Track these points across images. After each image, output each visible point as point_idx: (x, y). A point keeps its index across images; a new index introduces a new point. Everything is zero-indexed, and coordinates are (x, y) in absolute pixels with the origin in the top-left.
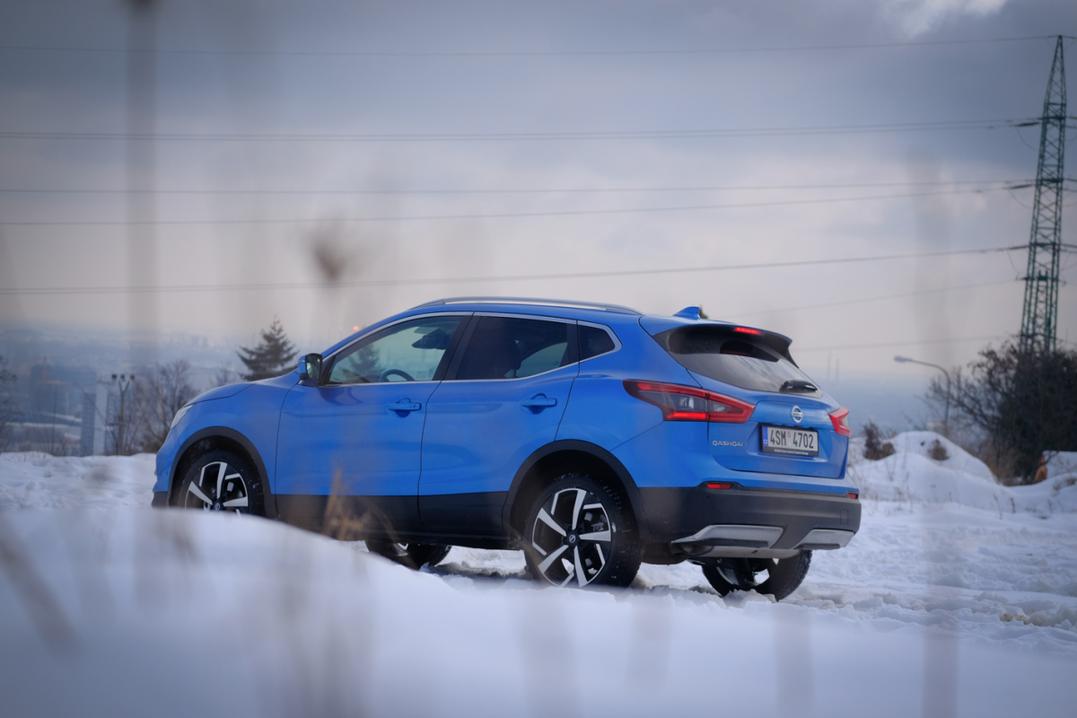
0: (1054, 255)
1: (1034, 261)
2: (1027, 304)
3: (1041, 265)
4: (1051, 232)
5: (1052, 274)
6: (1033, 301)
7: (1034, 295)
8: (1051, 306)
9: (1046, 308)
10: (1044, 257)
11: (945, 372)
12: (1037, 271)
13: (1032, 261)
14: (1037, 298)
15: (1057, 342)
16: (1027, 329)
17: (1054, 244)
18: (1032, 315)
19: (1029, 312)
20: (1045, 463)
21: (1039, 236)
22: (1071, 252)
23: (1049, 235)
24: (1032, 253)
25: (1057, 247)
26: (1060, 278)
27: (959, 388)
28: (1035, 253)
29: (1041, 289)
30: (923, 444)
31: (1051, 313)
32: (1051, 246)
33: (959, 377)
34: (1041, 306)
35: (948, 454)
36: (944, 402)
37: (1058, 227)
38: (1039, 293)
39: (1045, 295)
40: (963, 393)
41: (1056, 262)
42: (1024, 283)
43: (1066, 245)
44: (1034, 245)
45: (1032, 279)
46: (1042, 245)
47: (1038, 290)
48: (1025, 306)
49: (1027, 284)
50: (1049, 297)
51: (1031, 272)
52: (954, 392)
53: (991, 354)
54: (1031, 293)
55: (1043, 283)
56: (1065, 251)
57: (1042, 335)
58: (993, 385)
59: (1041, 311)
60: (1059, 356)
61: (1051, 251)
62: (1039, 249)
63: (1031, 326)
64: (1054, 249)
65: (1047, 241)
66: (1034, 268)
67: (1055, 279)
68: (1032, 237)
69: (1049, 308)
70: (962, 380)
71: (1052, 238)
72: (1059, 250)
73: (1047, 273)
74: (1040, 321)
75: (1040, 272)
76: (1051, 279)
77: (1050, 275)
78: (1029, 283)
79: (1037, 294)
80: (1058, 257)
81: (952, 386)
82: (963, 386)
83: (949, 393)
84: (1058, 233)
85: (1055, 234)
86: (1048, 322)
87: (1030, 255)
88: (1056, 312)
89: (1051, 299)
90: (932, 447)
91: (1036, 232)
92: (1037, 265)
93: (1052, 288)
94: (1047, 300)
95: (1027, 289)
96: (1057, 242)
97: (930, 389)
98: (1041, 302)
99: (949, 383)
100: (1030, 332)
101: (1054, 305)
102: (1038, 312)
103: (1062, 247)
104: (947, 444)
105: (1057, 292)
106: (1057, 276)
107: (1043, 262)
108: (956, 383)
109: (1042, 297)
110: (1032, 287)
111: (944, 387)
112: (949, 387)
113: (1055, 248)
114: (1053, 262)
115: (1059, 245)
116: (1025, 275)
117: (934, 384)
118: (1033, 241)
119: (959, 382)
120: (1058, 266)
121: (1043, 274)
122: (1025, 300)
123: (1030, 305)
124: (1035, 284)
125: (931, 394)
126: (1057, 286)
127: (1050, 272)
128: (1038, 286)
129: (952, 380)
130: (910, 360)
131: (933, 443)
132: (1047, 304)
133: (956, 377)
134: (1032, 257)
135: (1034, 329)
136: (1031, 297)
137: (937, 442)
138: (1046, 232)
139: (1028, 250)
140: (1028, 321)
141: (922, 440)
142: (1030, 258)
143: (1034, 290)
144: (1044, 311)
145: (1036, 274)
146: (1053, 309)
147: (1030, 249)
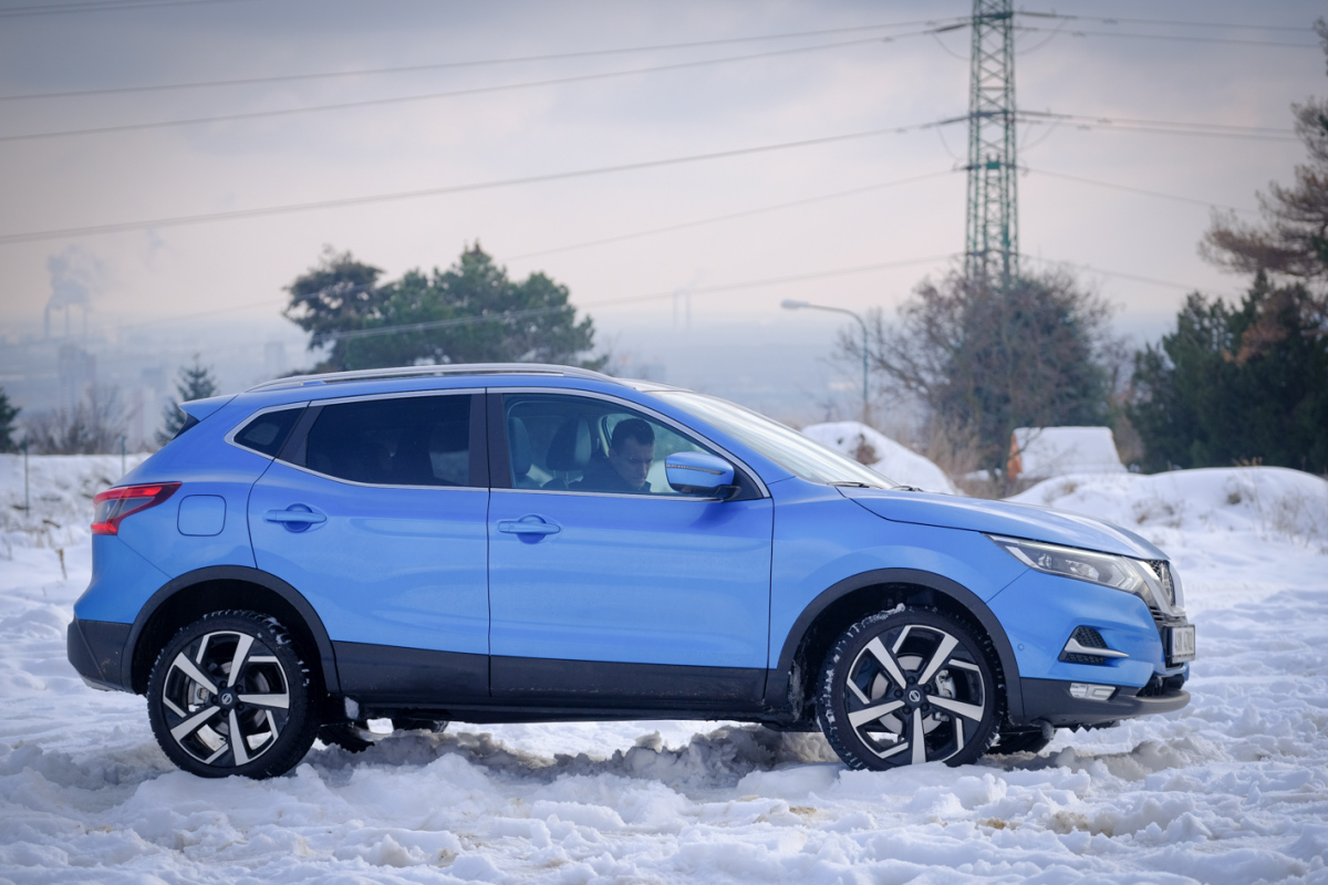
0: (1007, 128)
1: (978, 140)
2: (972, 205)
3: (989, 145)
4: (1000, 94)
5: (1006, 157)
6: (981, 200)
7: (982, 191)
8: (1008, 205)
9: (1001, 209)
10: (992, 132)
11: (858, 318)
12: (983, 153)
13: (975, 139)
14: (986, 196)
15: (1021, 260)
16: (975, 244)
17: (1005, 112)
18: (981, 222)
19: (976, 216)
20: (1019, 452)
21: (983, 102)
22: (1032, 122)
23: (998, 99)
24: (974, 128)
25: (1010, 116)
26: (1019, 163)
27: (881, 341)
28: (978, 127)
29: (991, 181)
30: (840, 442)
31: (1008, 216)
32: (1002, 116)
33: (879, 323)
34: (994, 207)
35: (878, 455)
36: (861, 364)
37: (1009, 85)
38: (990, 188)
39: (998, 190)
40: (886, 347)
41: (1010, 139)
42: (965, 174)
43: (1023, 113)
44: (976, 116)
45: (978, 167)
46: (988, 115)
47: (987, 183)
48: (969, 209)
49: (970, 176)
50: (1004, 192)
51: (974, 156)
52: (874, 347)
53: (929, 292)
54: (977, 189)
55: (994, 173)
56: (1023, 121)
57: (999, 251)
58: (934, 338)
59: (994, 214)
60: (1027, 286)
61: (1002, 122)
62: (984, 121)
63: (980, 238)
64: (1006, 119)
65: (994, 108)
66: (978, 150)
67: (1012, 166)
68: (972, 103)
69: (1005, 208)
70: (884, 328)
71: (1002, 103)
72: (1013, 121)
73: (999, 157)
74: (994, 230)
75: (988, 157)
76: (1004, 165)
77: (1002, 160)
78: (973, 172)
79: (986, 188)
80: (1014, 131)
81: (870, 338)
82: (886, 336)
83: (866, 350)
84: (1010, 95)
85: (1006, 96)
86: (1005, 233)
87: (971, 131)
88: (1016, 214)
89: (1007, 196)
90: (855, 446)
91: (978, 96)
92: (982, 145)
93: (1007, 178)
94: (1001, 197)
95: (970, 183)
96: (1010, 108)
97: (838, 345)
98: (994, 201)
99: (865, 332)
100: (980, 247)
101: (1012, 204)
102: (990, 216)
103: (1018, 116)
104: (875, 438)
105: (1015, 185)
106: (1014, 161)
107: (991, 141)
108: (875, 333)
109: (994, 194)
110: (977, 179)
111: (859, 342)
112: (865, 341)
113: (1008, 117)
114: (1006, 139)
115: (1013, 113)
116: (965, 163)
117: (844, 338)
118: (974, 109)
119: (879, 332)
120: (1014, 145)
121: (993, 158)
122: (969, 200)
123: (976, 206)
124: (982, 173)
125: (840, 352)
126: (1015, 175)
127: (1002, 154)
128: (987, 178)
129: (868, 329)
130: (806, 306)
131: (856, 438)
132: (1002, 203)
133: (874, 324)
134: (975, 134)
135: (985, 243)
136: (977, 194)
137: (862, 436)
138: (993, 95)
139: (967, 123)
140: (976, 232)
141: (838, 437)
142: (971, 136)
143: (982, 184)
144: (998, 215)
145: (983, 161)
146: (1011, 210)
147: (972, 123)
